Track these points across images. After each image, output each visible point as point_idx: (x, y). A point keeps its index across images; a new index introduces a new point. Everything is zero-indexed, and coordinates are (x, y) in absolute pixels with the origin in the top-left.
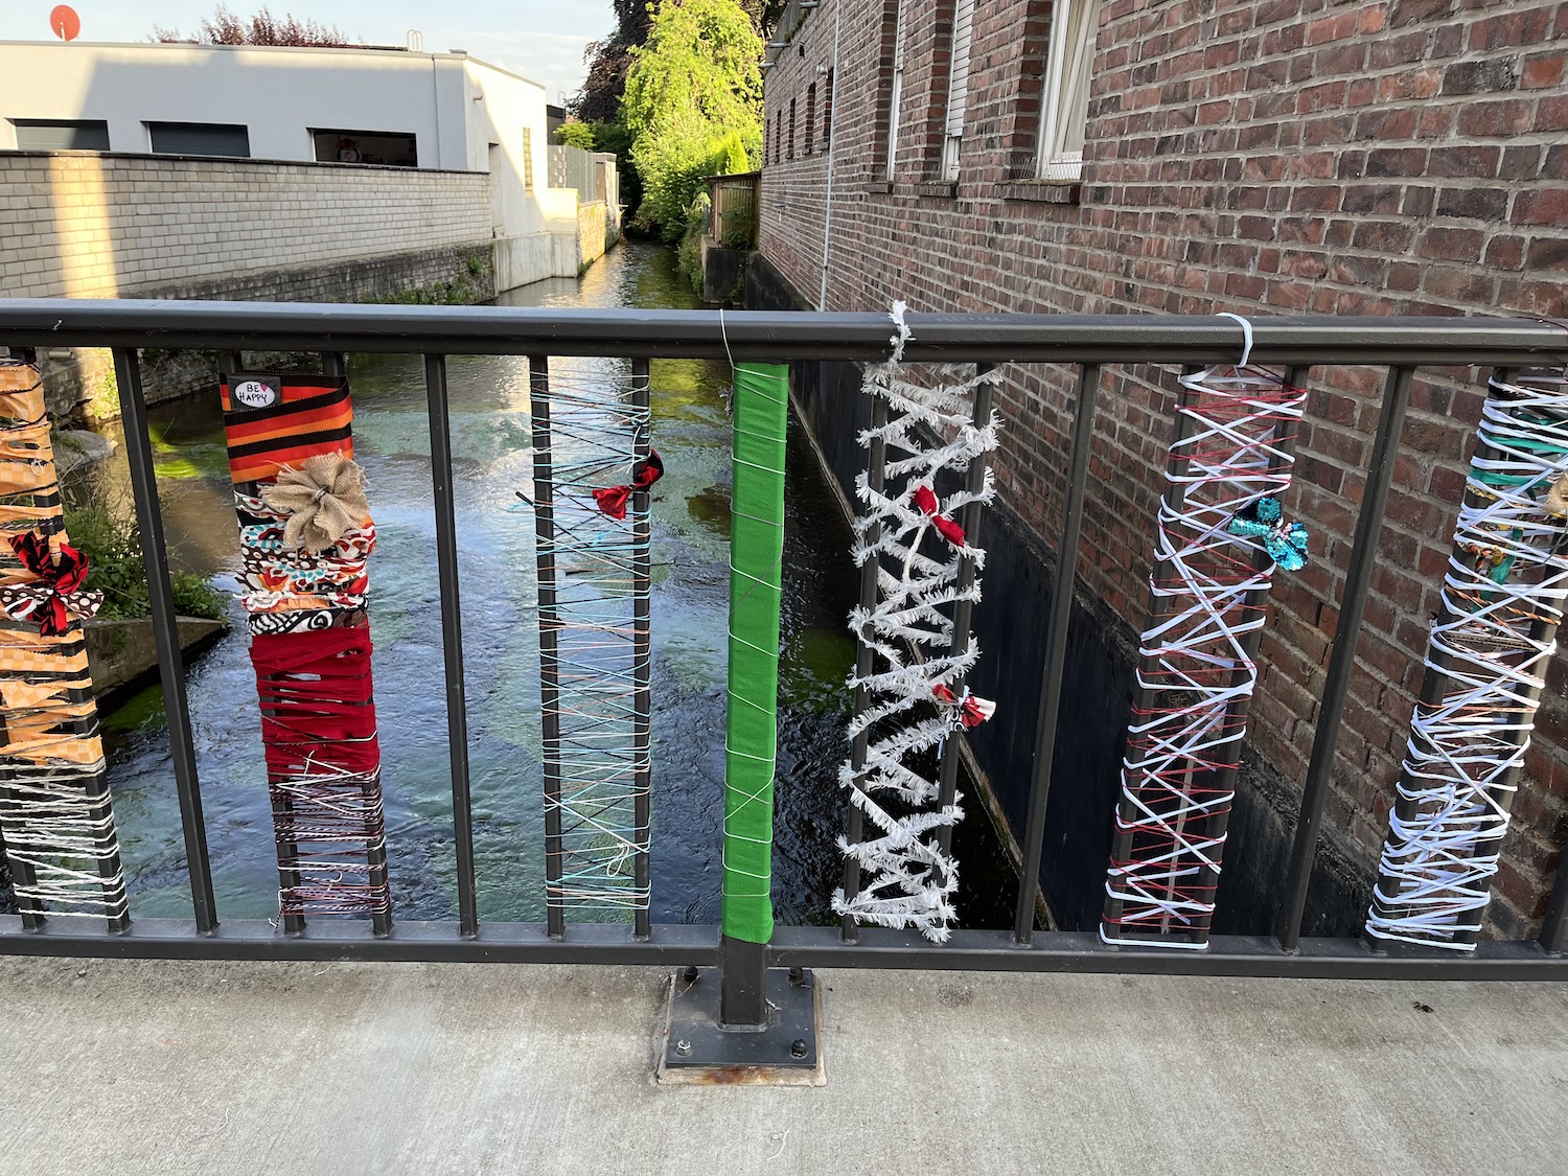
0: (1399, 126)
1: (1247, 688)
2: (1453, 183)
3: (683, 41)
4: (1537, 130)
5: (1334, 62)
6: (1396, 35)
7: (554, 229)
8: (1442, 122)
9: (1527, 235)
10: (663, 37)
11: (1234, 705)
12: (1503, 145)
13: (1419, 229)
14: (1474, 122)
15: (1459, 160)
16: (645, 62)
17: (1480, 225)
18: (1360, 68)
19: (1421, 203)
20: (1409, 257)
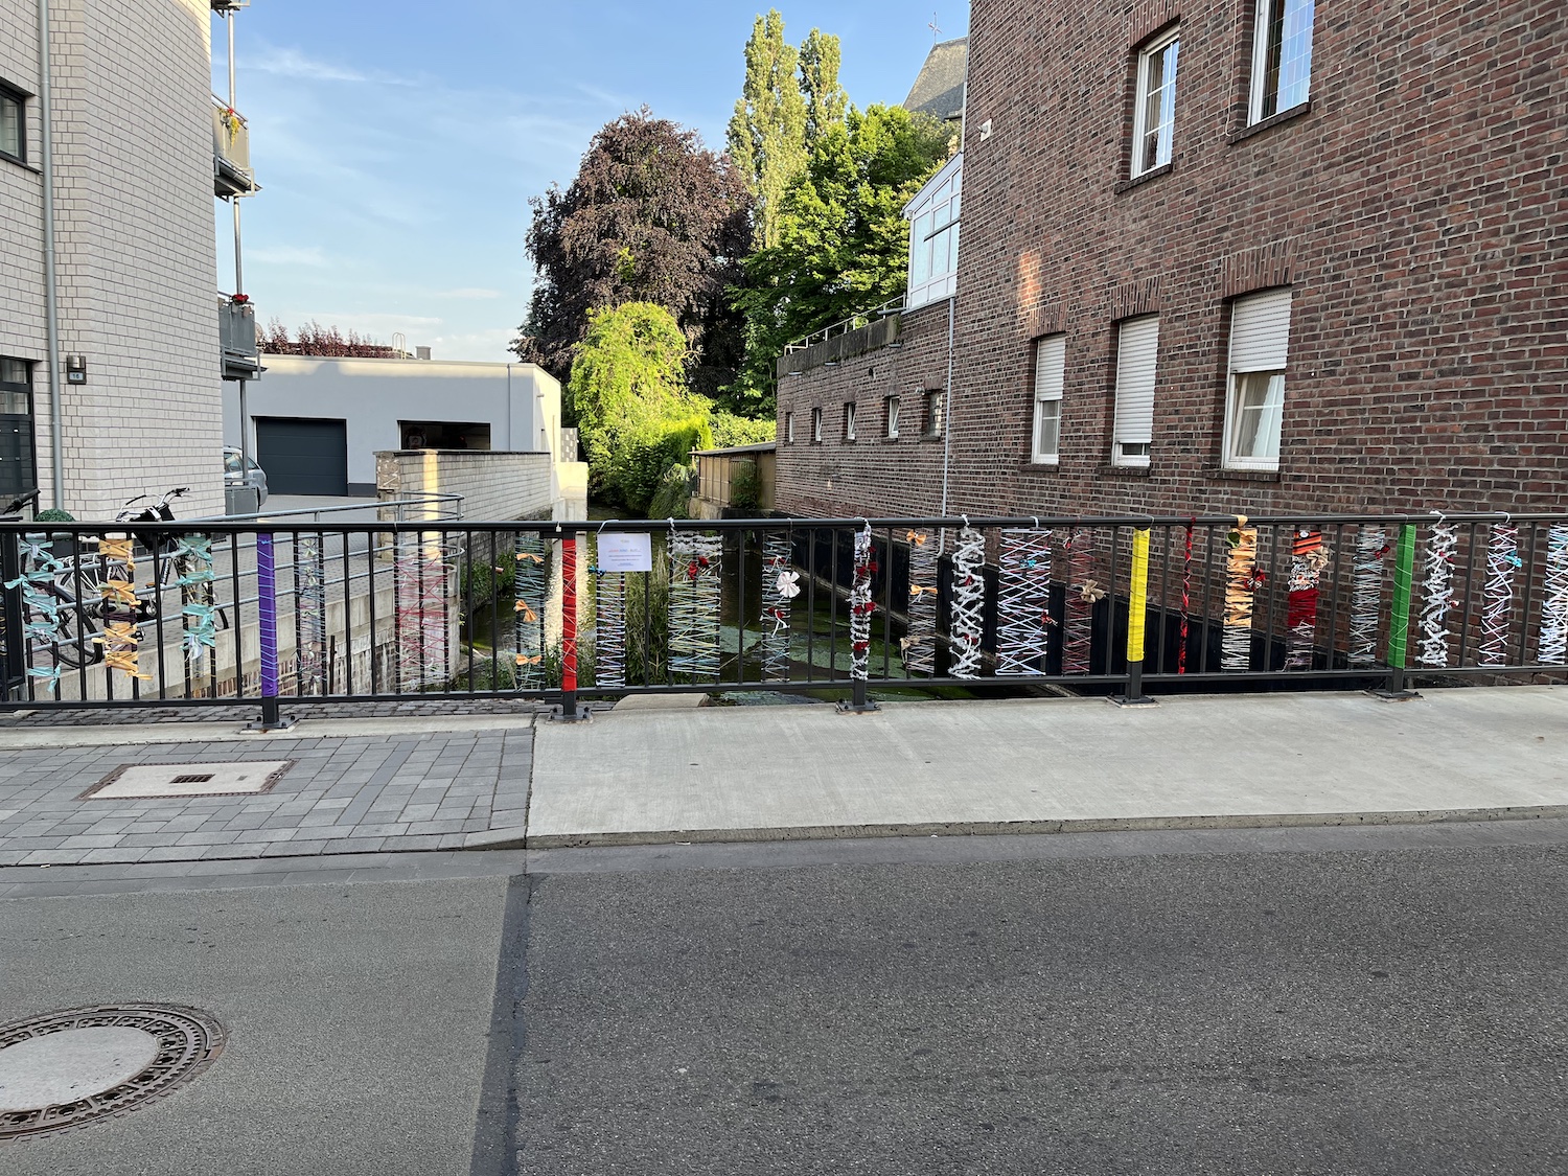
0: (1475, 462)
1: (1510, 596)
2: (1498, 480)
3: (621, 339)
4: (1526, 466)
5: (1439, 439)
6: (1467, 434)
7: (568, 496)
8: (1491, 462)
9: (1528, 494)
10: (604, 336)
11: (1506, 601)
12: (1515, 470)
13: (1487, 493)
14: (1501, 462)
15: (1499, 473)
16: (589, 355)
17: (1511, 491)
18: (1452, 443)
19: (1486, 485)
20: (1485, 501)
